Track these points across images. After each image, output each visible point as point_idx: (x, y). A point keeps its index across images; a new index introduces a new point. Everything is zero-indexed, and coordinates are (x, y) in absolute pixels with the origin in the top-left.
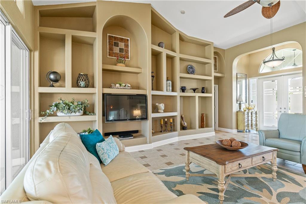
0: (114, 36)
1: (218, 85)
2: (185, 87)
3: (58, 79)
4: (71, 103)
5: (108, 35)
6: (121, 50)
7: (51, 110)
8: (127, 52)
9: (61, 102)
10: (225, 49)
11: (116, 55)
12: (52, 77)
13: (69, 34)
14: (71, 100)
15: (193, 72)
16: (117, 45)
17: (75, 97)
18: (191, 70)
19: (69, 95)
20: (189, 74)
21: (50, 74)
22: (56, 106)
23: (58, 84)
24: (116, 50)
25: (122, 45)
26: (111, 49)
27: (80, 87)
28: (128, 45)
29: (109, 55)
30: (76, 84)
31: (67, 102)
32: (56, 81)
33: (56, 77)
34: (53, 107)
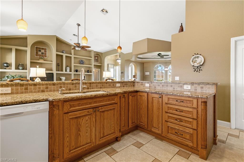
0: (38, 47)
1: (100, 69)
2: (77, 70)
3: (8, 66)
4: (15, 76)
5: (35, 46)
6: (42, 53)
7: (5, 79)
8: (46, 54)
9: (10, 75)
10: (103, 52)
11: (40, 55)
12: (5, 65)
13: (14, 48)
14: (15, 75)
15: (83, 63)
16: (40, 51)
17: (17, 73)
18: (82, 62)
19: (14, 73)
20: (81, 64)
21: (4, 64)
22: (7, 77)
23: (8, 68)
24: (40, 53)
25: (43, 51)
26: (37, 53)
27: (19, 69)
28: (46, 51)
29: (36, 55)
30: (17, 68)
31: (13, 75)
32: (8, 67)
33: (7, 65)
34: (6, 77)
